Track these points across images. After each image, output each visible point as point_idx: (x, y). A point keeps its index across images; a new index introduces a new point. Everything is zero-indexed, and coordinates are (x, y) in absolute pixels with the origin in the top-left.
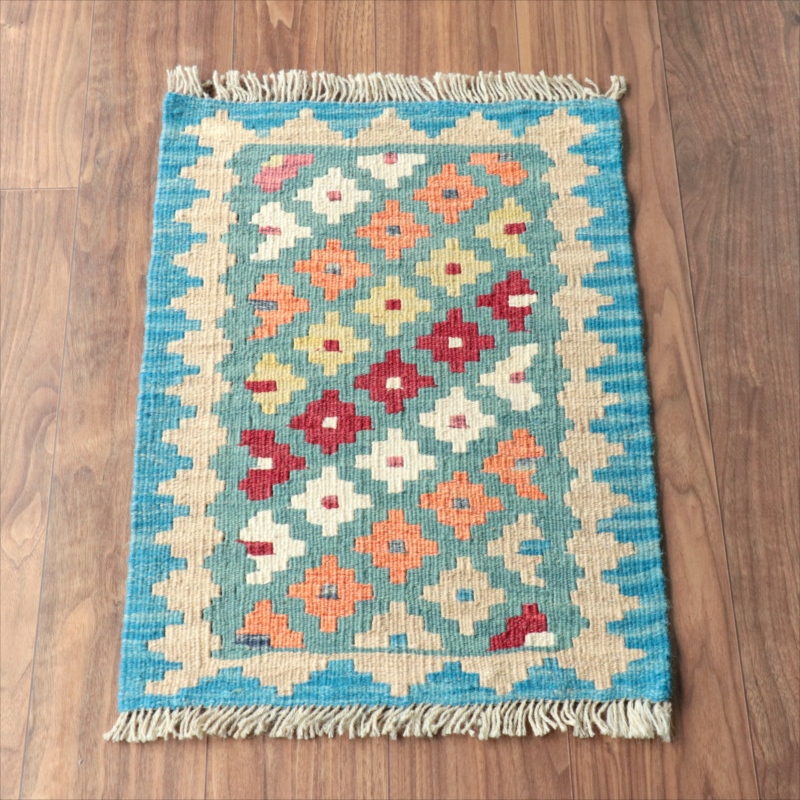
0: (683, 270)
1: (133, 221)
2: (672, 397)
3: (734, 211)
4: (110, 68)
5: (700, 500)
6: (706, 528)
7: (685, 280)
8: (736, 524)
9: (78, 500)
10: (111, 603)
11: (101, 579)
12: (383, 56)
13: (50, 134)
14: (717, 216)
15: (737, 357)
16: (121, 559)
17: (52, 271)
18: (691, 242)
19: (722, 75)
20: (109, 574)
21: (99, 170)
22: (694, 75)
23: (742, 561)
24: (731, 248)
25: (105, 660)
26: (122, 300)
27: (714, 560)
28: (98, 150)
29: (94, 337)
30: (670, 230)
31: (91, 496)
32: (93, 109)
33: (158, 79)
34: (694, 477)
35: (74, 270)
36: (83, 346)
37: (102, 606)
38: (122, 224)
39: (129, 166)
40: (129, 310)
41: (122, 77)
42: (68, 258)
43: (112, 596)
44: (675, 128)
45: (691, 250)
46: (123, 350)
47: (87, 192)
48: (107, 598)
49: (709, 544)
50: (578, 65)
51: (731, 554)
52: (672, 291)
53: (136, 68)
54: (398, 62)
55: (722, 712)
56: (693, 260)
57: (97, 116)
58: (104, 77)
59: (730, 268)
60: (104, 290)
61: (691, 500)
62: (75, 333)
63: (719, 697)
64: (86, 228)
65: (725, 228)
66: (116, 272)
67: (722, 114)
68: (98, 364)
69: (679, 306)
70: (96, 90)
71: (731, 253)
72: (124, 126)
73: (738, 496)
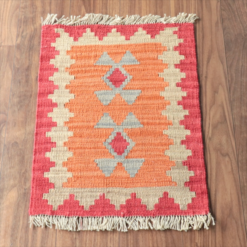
0: (226, 79)
1: (34, 57)
2: (221, 123)
3: (244, 59)
4: (28, 4)
5: (230, 159)
6: (232, 168)
7: (226, 82)
8: (243, 167)
9: (13, 153)
10: (23, 189)
11: (20, 181)
12: (123, 3)
13: (6, 26)
14: (238, 60)
15: (244, 109)
16: (27, 174)
17: (6, 74)
18: (229, 69)
19: (241, 11)
20: (23, 179)
21: (23, 39)
22: (231, 11)
23: (245, 181)
24: (243, 72)
25: (21, 209)
26: (30, 84)
27: (235, 180)
28: (22, 32)
29: (20, 97)
30: (222, 65)
31: (17, 152)
32: (21, 18)
33: (44, 8)
34: (228, 151)
35: (13, 74)
36: (16, 100)
37: (20, 190)
38: (30, 58)
39: (33, 38)
40: (32, 88)
41: (32, 7)
42: (11, 69)
43: (24, 187)
44: (224, 29)
45: (229, 72)
46: (30, 102)
47: (18, 47)
48: (22, 187)
49: (233, 174)
50: (190, 7)
51: (241, 178)
52: (222, 86)
53: (37, 4)
54: (128, 5)
55: (237, 233)
56: (229, 75)
57: (23, 21)
58: (25, 7)
59: (242, 78)
60: (24, 81)
61: (227, 159)
62: (13, 95)
63: (236, 228)
64: (18, 59)
65: (241, 64)
66: (28, 74)
67: (241, 25)
68: (21, 106)
69: (224, 91)
70: (22, 12)
71: (243, 73)
72: (32, 24)
73: (243, 158)
